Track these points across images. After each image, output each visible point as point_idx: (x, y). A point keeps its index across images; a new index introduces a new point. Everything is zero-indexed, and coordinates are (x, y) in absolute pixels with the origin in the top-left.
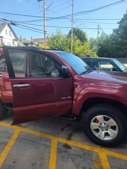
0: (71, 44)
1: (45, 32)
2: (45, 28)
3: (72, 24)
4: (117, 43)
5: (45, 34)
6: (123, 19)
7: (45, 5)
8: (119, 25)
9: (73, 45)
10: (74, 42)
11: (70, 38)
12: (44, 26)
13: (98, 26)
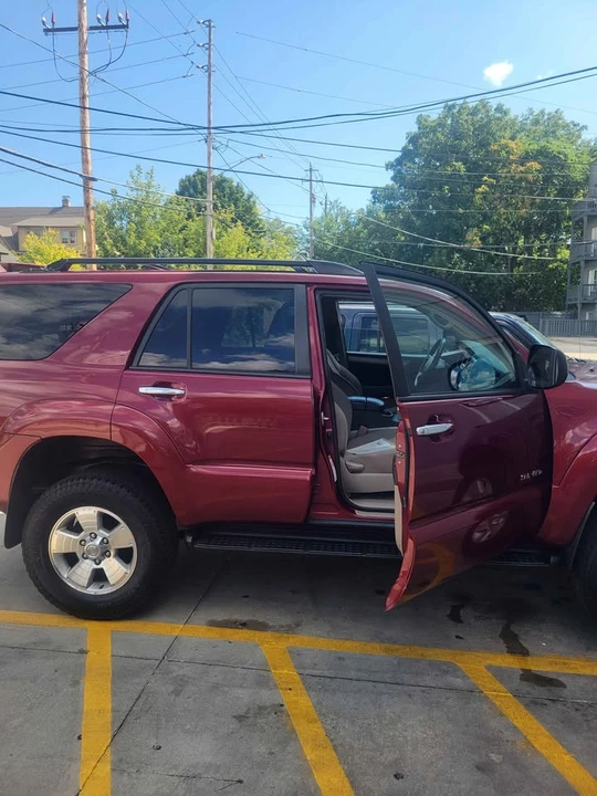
0: (205, 244)
1: (88, 179)
2: (85, 161)
3: (209, 154)
4: (388, 245)
5: (87, 189)
6: (405, 152)
7: (86, 56)
8: (391, 173)
9: (218, 247)
10: (219, 236)
11: (198, 215)
12: (84, 148)
13: (311, 170)
